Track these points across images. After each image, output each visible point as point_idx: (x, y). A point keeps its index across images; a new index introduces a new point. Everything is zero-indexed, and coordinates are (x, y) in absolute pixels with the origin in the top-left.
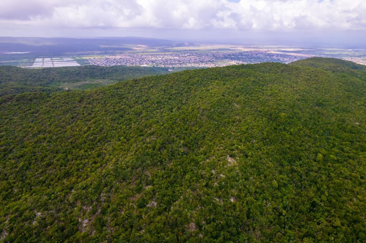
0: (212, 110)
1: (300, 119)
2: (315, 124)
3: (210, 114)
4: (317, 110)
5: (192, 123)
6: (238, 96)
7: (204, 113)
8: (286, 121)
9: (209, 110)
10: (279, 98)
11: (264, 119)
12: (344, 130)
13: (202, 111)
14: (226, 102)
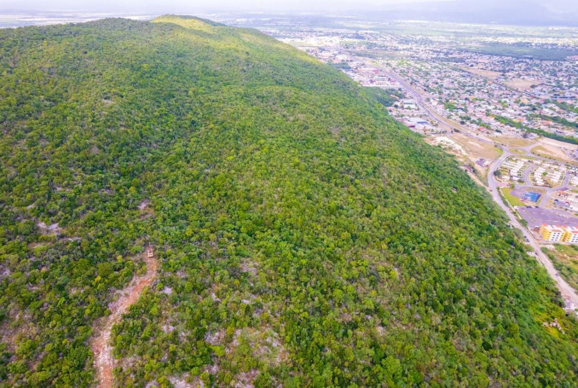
0: (61, 67)
1: (164, 69)
2: (181, 72)
3: (60, 71)
4: (179, 61)
5: (42, 82)
6: (86, 53)
7: (51, 71)
8: (151, 71)
9: (57, 68)
10: (136, 51)
11: (127, 69)
12: (207, 74)
13: (47, 70)
14: (74, 58)
